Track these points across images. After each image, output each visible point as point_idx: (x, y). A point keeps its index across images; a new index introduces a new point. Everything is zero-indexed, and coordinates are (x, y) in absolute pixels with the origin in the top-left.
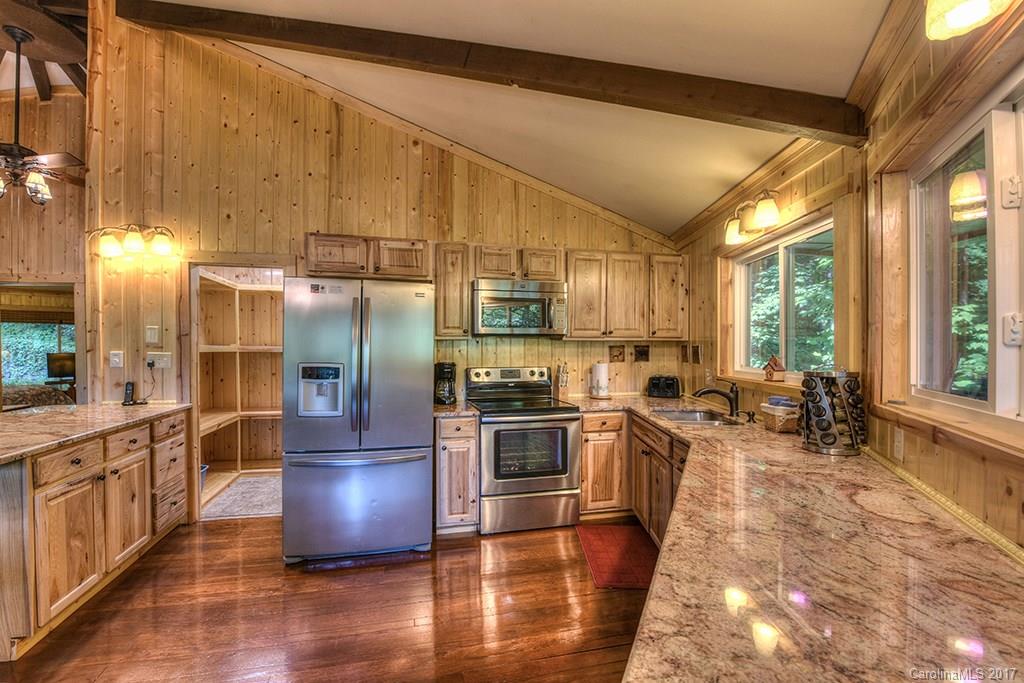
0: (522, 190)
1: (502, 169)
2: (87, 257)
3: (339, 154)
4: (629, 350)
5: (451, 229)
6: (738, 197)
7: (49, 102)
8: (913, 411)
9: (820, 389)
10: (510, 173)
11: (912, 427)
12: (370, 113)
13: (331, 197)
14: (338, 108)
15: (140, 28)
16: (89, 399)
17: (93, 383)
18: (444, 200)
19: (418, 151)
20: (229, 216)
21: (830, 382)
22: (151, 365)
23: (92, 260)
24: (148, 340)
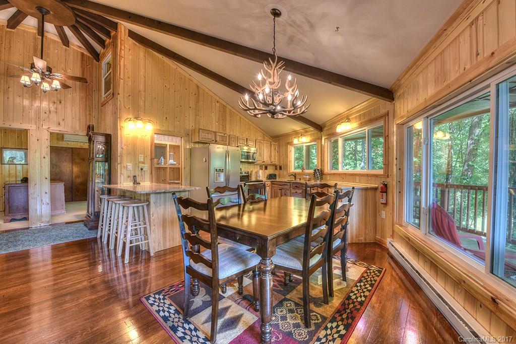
0: (242, 120)
1: (238, 113)
2: (119, 128)
3: (198, 102)
4: (264, 167)
5: (226, 129)
6: (296, 134)
7: (13, 30)
8: (329, 172)
9: (317, 171)
10: (239, 115)
11: (330, 174)
12: (207, 90)
13: (196, 115)
14: (198, 87)
15: (137, 44)
16: (119, 182)
17: (120, 176)
18: (224, 120)
19: (218, 105)
20: (166, 118)
21: (318, 170)
22: (142, 169)
23: (120, 129)
24: (140, 160)
